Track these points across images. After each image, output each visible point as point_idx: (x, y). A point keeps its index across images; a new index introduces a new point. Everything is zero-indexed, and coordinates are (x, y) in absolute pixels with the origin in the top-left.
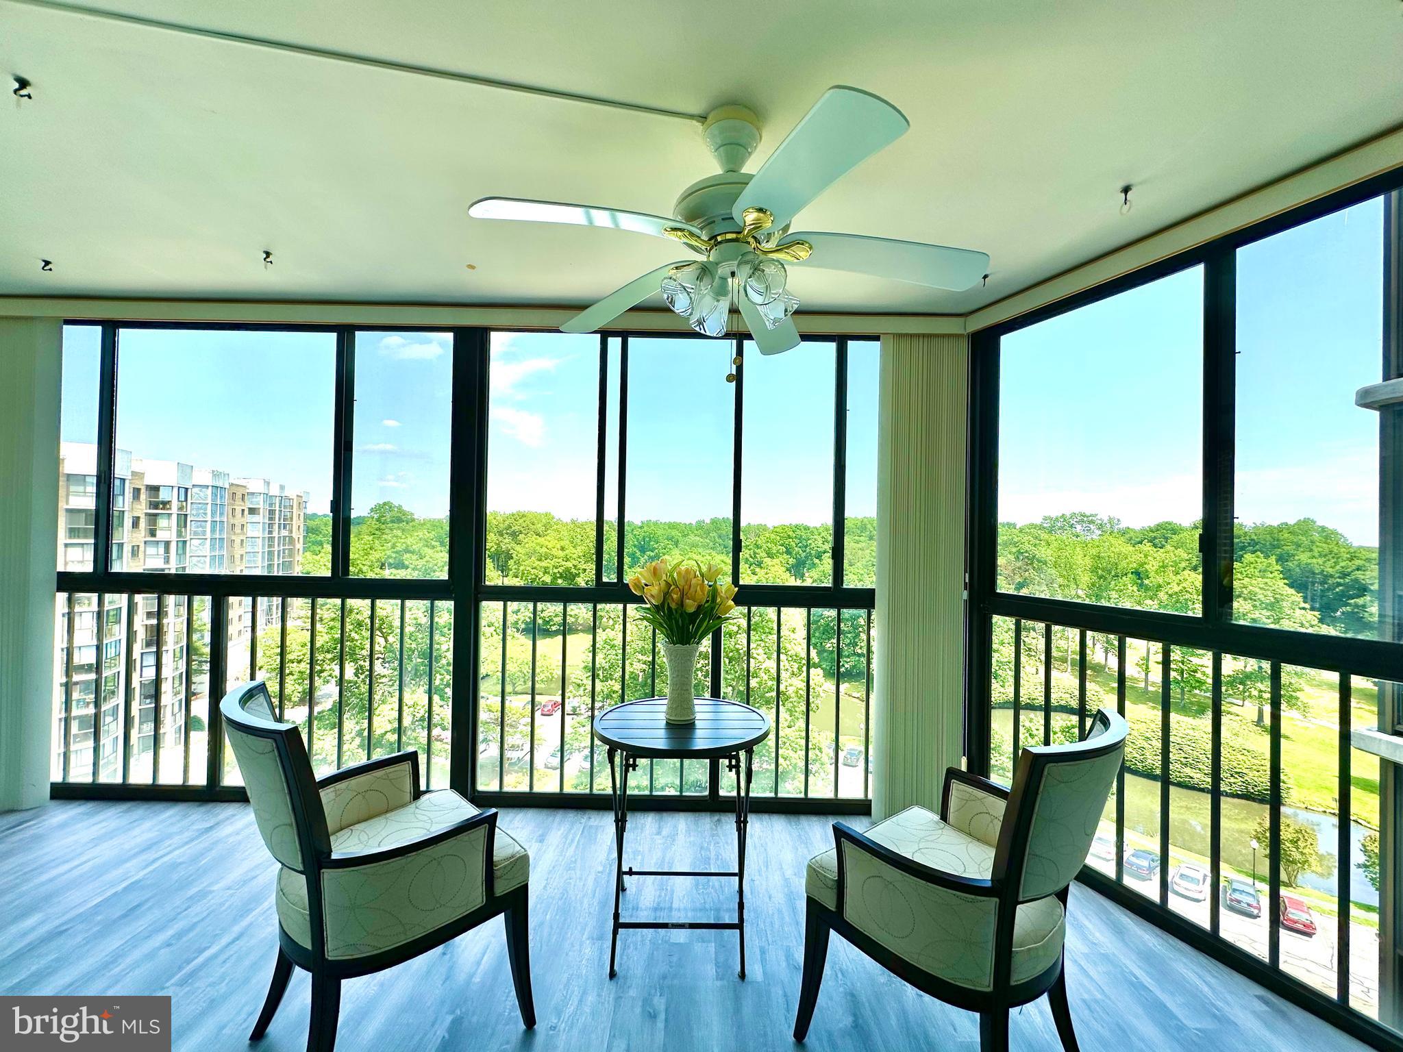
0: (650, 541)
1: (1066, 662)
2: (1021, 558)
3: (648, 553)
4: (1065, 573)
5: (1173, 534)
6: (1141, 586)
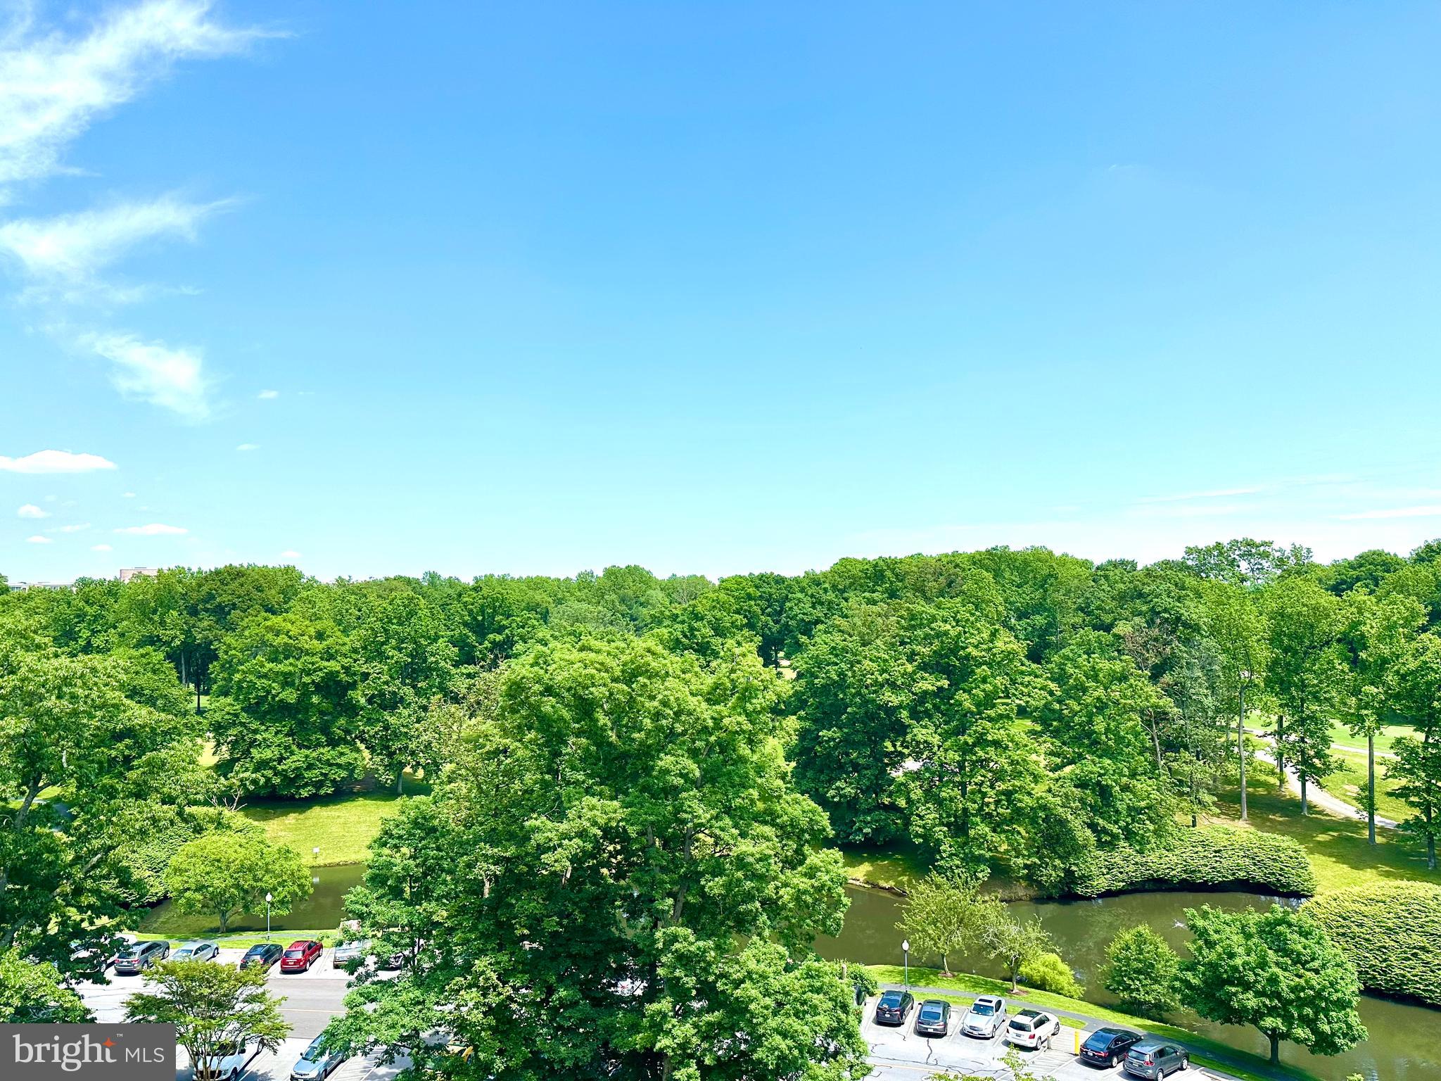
0: (495, 612)
1: (1239, 801)
2: (1158, 621)
3: (491, 636)
4: (1229, 645)
5: (1386, 571)
6: (1355, 662)
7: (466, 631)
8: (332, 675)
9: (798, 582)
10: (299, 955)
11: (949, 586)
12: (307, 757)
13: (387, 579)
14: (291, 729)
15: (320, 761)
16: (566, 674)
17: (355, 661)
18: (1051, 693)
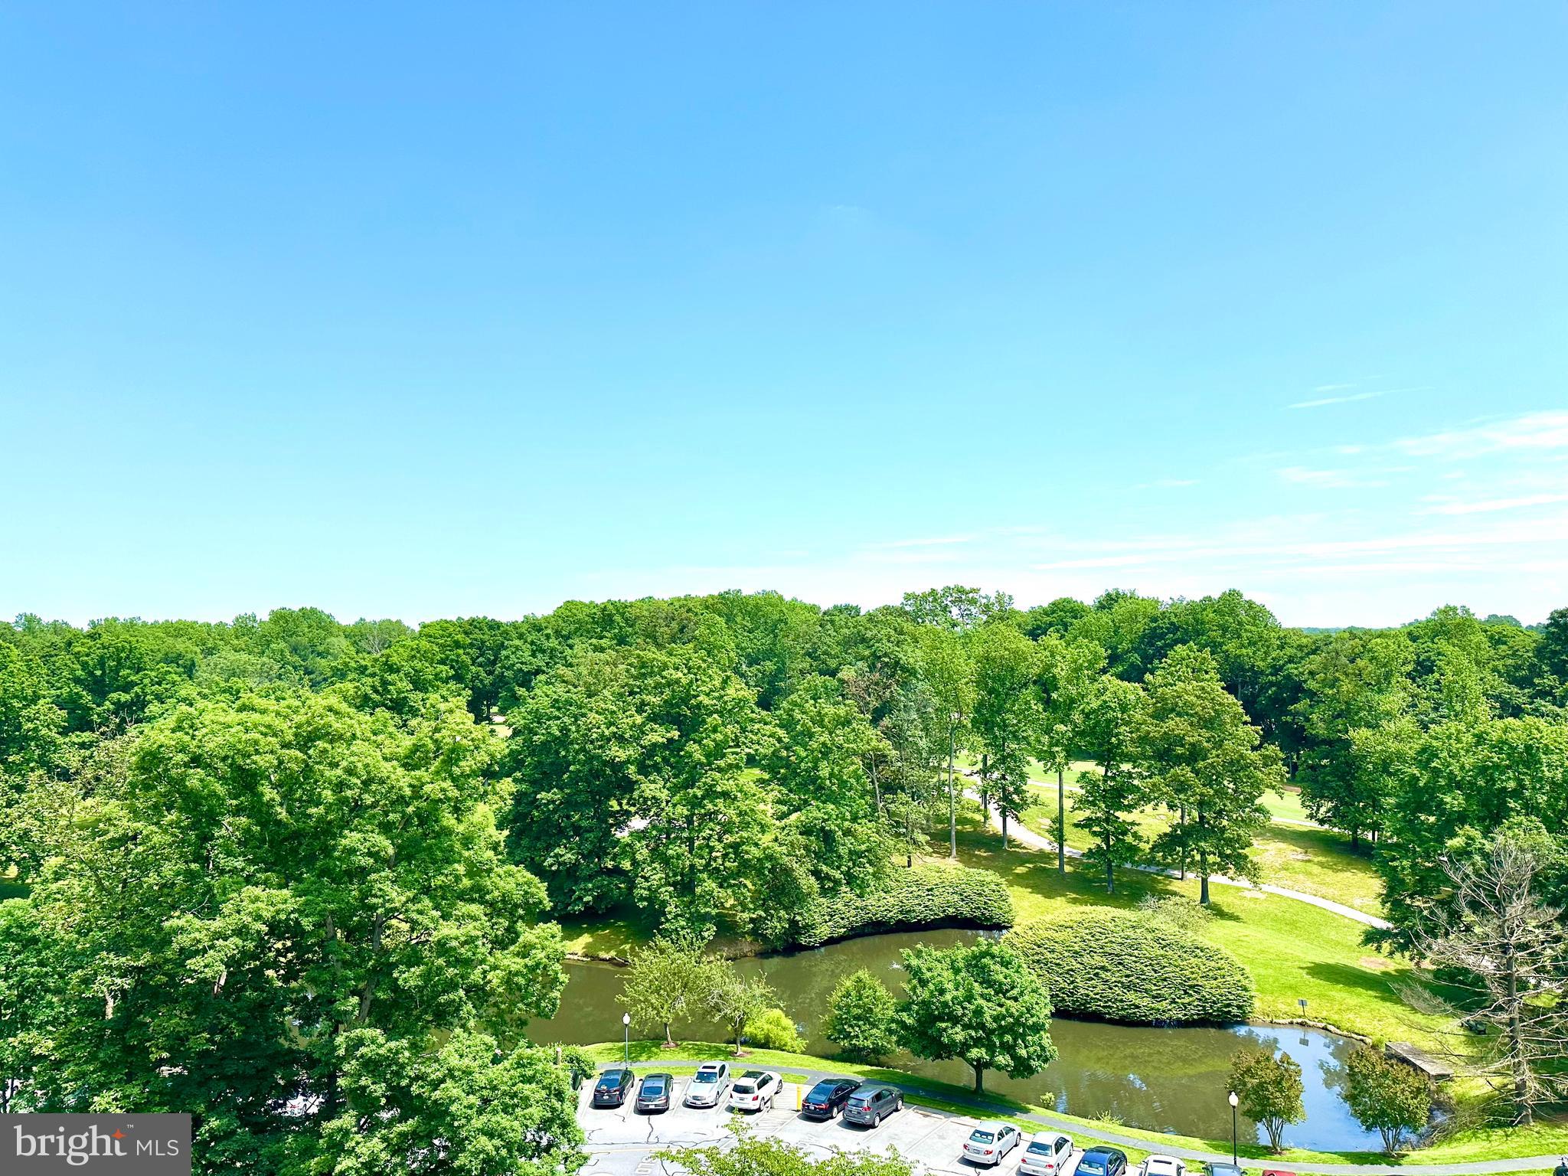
1: (949, 839)
2: (879, 665)
3: (114, 695)
4: (941, 688)
5: (1075, 618)
6: (1048, 703)
7: (78, 689)
9: (516, 628)
11: (681, 631)
16: (220, 740)
18: (779, 740)
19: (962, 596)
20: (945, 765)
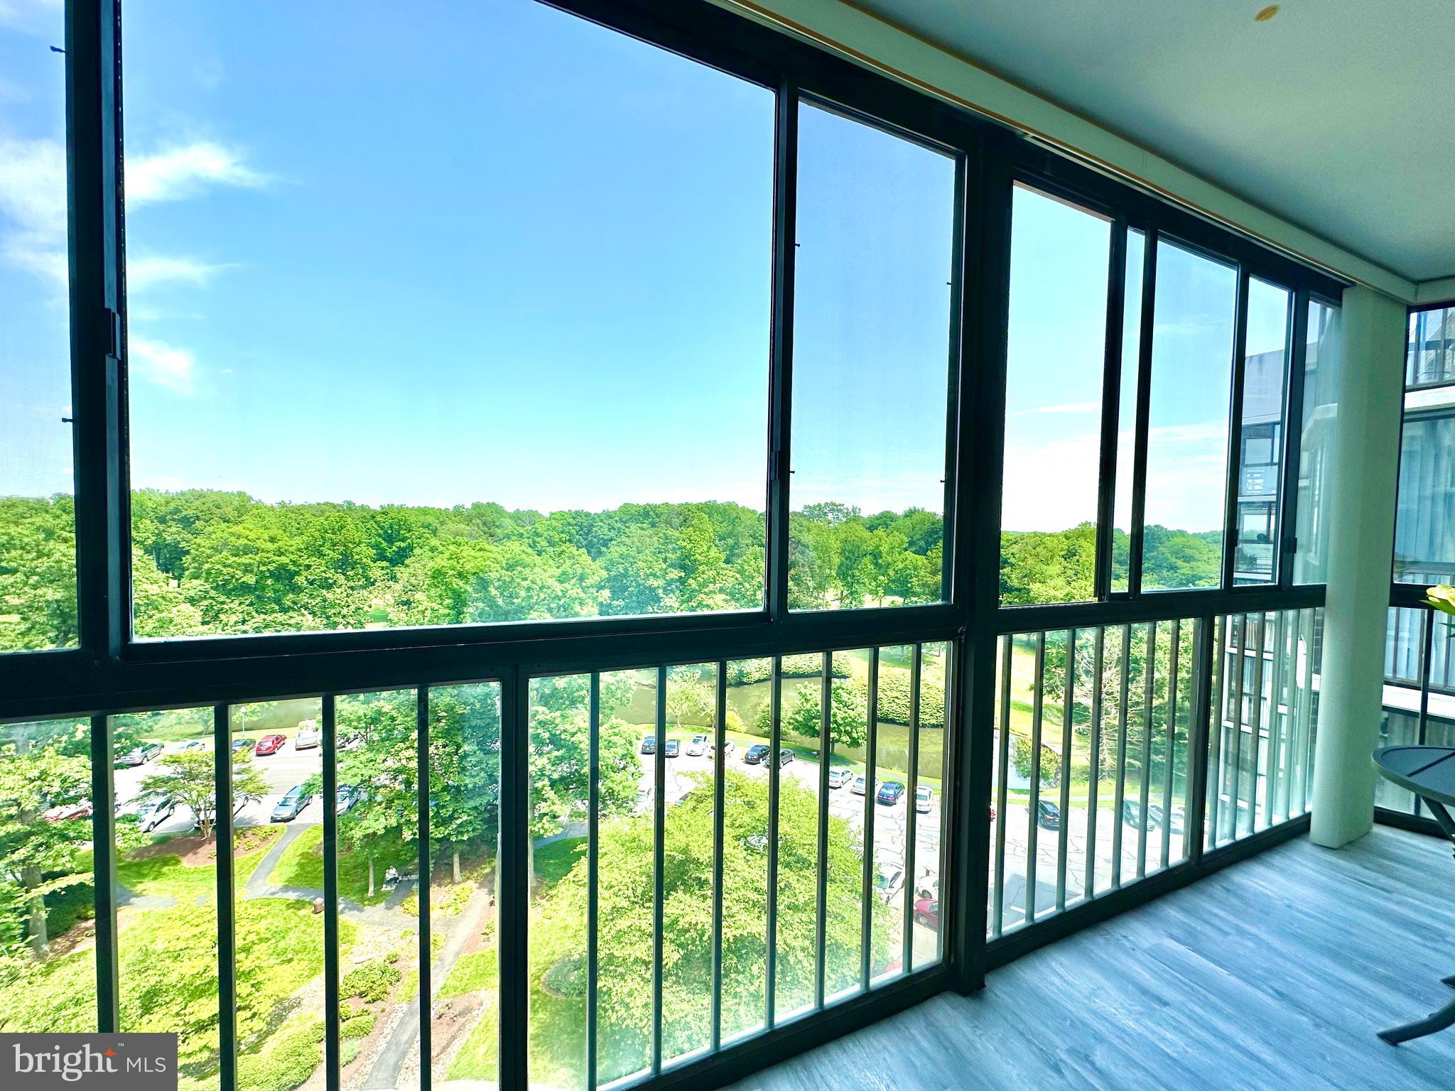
4: (821, 555)
5: (892, 521)
6: (876, 564)
7: (380, 540)
8: (283, 567)
9: (599, 516)
10: (269, 744)
11: (685, 521)
12: (264, 620)
13: (318, 504)
14: (251, 602)
15: (274, 622)
16: (472, 564)
17: (300, 557)
18: (737, 579)
19: (834, 508)
20: (821, 595)
